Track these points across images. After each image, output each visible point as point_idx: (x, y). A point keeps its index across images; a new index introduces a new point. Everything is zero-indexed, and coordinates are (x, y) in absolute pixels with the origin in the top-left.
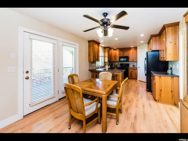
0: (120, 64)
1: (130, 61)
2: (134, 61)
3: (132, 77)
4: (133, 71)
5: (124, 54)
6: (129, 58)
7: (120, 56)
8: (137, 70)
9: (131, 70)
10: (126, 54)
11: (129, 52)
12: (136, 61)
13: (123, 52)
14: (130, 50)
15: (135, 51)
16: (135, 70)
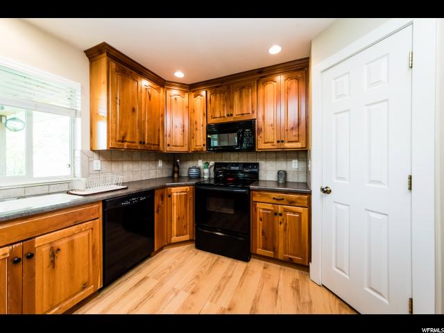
0: (216, 165)
1: (261, 145)
2: (288, 145)
3: (274, 249)
4: (280, 209)
5: (232, 107)
6: (260, 130)
7: (211, 121)
8: (309, 206)
9: (269, 207)
10: (240, 110)
11: (261, 91)
12: (298, 145)
13: (226, 98)
14: (265, 83)
15: (294, 84)
16: (291, 203)
